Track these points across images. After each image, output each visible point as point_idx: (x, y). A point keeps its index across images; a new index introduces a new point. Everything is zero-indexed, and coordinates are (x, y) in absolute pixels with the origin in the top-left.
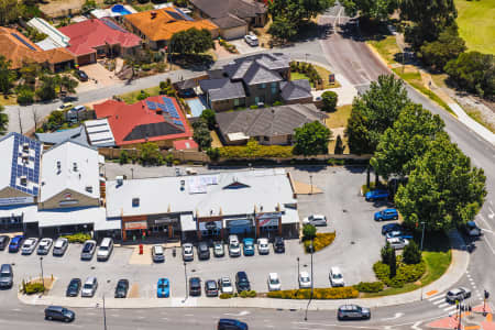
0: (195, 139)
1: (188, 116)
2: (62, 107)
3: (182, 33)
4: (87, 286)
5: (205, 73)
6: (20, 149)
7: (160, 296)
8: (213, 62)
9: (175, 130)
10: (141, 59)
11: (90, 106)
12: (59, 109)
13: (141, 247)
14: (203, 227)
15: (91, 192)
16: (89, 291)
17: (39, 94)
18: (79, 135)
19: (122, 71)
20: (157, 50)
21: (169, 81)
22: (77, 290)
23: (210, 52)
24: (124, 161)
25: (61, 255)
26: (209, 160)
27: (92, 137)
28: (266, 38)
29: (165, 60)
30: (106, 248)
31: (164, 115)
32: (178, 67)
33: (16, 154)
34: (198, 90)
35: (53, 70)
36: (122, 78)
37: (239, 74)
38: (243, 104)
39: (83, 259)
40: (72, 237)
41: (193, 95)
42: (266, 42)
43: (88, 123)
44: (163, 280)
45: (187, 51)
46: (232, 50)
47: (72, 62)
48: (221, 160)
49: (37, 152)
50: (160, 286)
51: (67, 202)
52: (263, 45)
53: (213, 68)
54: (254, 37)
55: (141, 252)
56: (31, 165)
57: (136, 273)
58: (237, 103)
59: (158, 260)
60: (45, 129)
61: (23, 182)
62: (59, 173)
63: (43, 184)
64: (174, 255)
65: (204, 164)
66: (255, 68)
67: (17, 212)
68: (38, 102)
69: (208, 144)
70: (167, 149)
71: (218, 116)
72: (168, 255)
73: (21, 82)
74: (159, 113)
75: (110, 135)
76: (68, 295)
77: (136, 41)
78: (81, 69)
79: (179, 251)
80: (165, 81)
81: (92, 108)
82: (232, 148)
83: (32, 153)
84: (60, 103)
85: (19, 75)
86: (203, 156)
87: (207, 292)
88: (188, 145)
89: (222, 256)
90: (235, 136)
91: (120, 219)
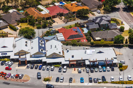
0: (87, 39)
1: (84, 33)
2: (49, 30)
3: (80, 10)
4: (61, 79)
5: (87, 21)
6: (40, 41)
7: (81, 82)
8: (89, 18)
9: (81, 36)
10: (69, 17)
11: (57, 29)
12: (48, 30)
13: (75, 69)
14: (92, 63)
15: (60, 53)
16: (62, 81)
17: (42, 26)
18: (55, 37)
19: (64, 20)
20: (73, 14)
21: (78, 23)
22: (58, 80)
23: (88, 15)
24: (67, 45)
25: (53, 71)
26: (91, 45)
27: (58, 38)
28: (102, 11)
29: (76, 17)
30: (65, 69)
31: (78, 32)
32: (79, 19)
33: (39, 43)
34: (86, 26)
35: (45, 19)
36: (64, 22)
37: (97, 21)
38: (98, 30)
39: (59, 72)
40: (56, 66)
41: (84, 27)
42: (102, 12)
43: (57, 34)
44: (82, 78)
45: (82, 15)
46: (93, 15)
47: (51, 17)
48: (94, 45)
49: (44, 42)
50: (81, 80)
51: (54, 56)
52: (102, 13)
53: (89, 19)
54: (99, 11)
55: (75, 70)
56: (43, 46)
57: (74, 76)
58: (97, 29)
59: (80, 72)
60: (45, 36)
61: (42, 50)
62: (51, 48)
63: (47, 51)
64: (84, 71)
65: (89, 46)
66: (101, 20)
67: (40, 59)
68: (42, 28)
69: (90, 40)
70: (79, 42)
71: (92, 33)
72: (82, 71)
73: (37, 23)
74: (76, 32)
75: (63, 37)
76: (56, 82)
77: (67, 12)
78: (53, 19)
79: (85, 70)
80: (77, 23)
81: (57, 30)
82: (97, 42)
83: (43, 42)
84: (48, 29)
85: (37, 21)
86: (89, 43)
87: (94, 82)
88: (85, 41)
89: (97, 71)
90: (98, 38)
91: (69, 61)
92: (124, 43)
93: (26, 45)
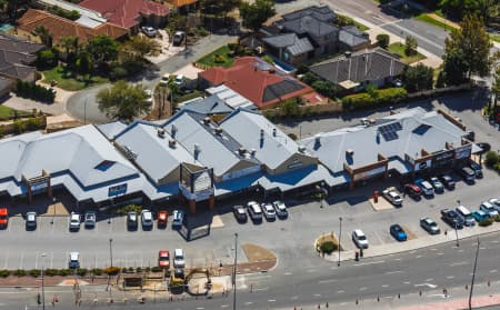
14: (418, 167)
18: (217, 104)
20: (185, 15)
21: (240, 42)
26: (342, 109)
27: (229, 103)
31: (276, 74)
43: (210, 90)
51: (294, 165)
55: (376, 200)
56: (224, 137)
62: (262, 140)
63: (253, 153)
65: (339, 113)
74: (273, 72)
75: (242, 99)
80: (235, 42)
88: (319, 98)
90: (348, 84)
91: (345, 172)
92: (434, 86)
93: (171, 145)
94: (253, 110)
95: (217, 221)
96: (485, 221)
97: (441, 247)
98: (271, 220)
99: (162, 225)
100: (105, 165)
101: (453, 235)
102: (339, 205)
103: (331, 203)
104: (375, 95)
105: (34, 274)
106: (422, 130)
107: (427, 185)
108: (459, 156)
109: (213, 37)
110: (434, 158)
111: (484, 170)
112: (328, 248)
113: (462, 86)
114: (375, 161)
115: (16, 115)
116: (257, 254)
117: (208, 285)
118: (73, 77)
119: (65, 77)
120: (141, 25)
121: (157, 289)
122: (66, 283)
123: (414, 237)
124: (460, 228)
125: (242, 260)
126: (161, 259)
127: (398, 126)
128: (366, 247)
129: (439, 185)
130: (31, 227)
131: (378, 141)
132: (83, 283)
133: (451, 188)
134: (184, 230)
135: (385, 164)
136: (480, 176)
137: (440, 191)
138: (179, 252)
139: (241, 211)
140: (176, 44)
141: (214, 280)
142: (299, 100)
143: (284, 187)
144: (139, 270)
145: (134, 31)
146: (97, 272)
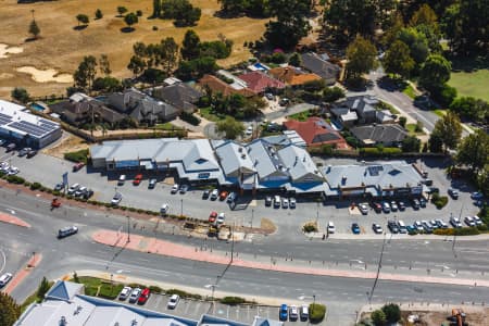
0: (348, 143)
6: (267, 148)
7: (376, 233)
11: (279, 122)
15: (317, 173)
18: (285, 140)
19: (280, 102)
27: (292, 141)
31: (326, 129)
33: (268, 152)
37: (355, 106)
43: (285, 132)
51: (308, 180)
55: (353, 208)
57: (358, 220)
58: (354, 122)
60: (263, 135)
61: (281, 168)
63: (289, 169)
66: (362, 103)
71: (352, 130)
74: (324, 127)
75: (301, 139)
81: (281, 124)
86: (355, 152)
88: (346, 147)
90: (368, 142)
91: (338, 189)
92: (421, 151)
93: (243, 157)
94: (303, 146)
95: (254, 203)
96: (412, 232)
97: (378, 241)
98: (285, 208)
99: (222, 199)
100: (201, 161)
101: (389, 236)
102: (329, 207)
103: (325, 205)
104: (381, 150)
105: (140, 211)
106: (394, 173)
107: (387, 205)
108: (413, 192)
109: (305, 104)
110: (396, 190)
111: (429, 204)
112: (310, 229)
113: (439, 154)
114: (359, 185)
115: (173, 128)
116: (267, 225)
117: (229, 236)
118: (216, 114)
119: (211, 113)
120: (266, 92)
121: (201, 232)
122: (154, 219)
123: (365, 232)
124: (395, 233)
125: (256, 225)
126: (212, 217)
127: (381, 168)
128: (332, 233)
129: (395, 207)
130: (151, 187)
131: (365, 174)
132: (163, 221)
133: (403, 210)
134: (233, 204)
135: (365, 188)
136: (424, 206)
137: (394, 210)
138: (222, 215)
139: (269, 199)
140: (282, 105)
141: (235, 234)
142: (334, 146)
143: (298, 191)
144: (196, 220)
145: (261, 95)
146: (174, 217)
